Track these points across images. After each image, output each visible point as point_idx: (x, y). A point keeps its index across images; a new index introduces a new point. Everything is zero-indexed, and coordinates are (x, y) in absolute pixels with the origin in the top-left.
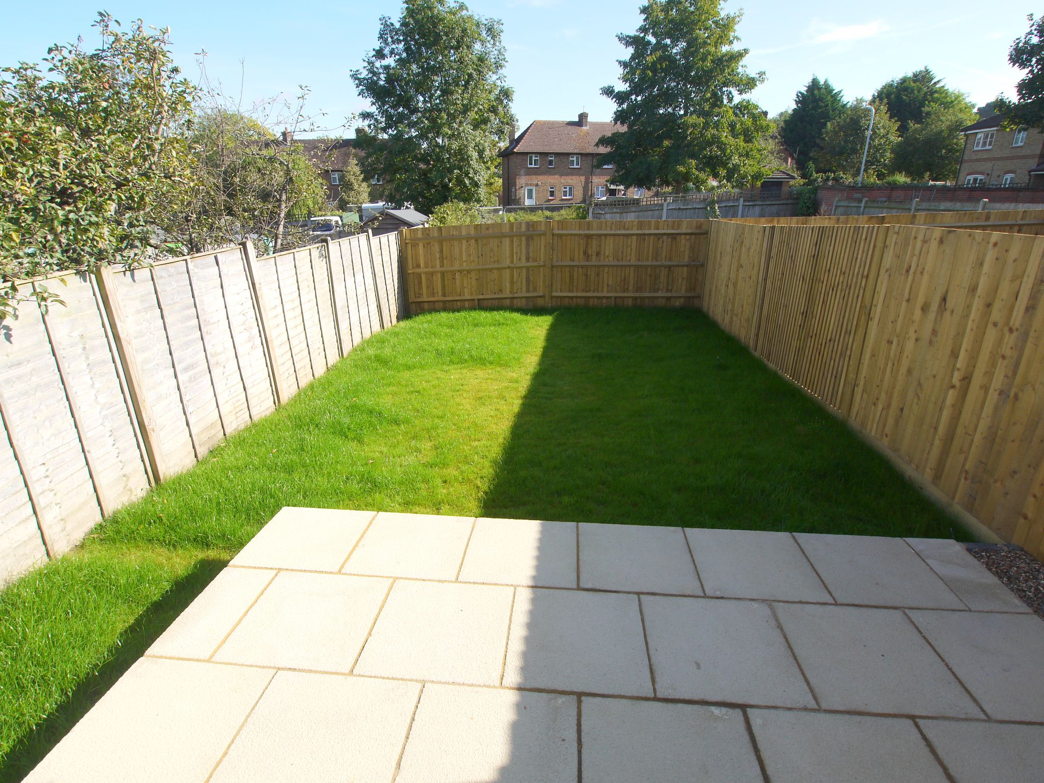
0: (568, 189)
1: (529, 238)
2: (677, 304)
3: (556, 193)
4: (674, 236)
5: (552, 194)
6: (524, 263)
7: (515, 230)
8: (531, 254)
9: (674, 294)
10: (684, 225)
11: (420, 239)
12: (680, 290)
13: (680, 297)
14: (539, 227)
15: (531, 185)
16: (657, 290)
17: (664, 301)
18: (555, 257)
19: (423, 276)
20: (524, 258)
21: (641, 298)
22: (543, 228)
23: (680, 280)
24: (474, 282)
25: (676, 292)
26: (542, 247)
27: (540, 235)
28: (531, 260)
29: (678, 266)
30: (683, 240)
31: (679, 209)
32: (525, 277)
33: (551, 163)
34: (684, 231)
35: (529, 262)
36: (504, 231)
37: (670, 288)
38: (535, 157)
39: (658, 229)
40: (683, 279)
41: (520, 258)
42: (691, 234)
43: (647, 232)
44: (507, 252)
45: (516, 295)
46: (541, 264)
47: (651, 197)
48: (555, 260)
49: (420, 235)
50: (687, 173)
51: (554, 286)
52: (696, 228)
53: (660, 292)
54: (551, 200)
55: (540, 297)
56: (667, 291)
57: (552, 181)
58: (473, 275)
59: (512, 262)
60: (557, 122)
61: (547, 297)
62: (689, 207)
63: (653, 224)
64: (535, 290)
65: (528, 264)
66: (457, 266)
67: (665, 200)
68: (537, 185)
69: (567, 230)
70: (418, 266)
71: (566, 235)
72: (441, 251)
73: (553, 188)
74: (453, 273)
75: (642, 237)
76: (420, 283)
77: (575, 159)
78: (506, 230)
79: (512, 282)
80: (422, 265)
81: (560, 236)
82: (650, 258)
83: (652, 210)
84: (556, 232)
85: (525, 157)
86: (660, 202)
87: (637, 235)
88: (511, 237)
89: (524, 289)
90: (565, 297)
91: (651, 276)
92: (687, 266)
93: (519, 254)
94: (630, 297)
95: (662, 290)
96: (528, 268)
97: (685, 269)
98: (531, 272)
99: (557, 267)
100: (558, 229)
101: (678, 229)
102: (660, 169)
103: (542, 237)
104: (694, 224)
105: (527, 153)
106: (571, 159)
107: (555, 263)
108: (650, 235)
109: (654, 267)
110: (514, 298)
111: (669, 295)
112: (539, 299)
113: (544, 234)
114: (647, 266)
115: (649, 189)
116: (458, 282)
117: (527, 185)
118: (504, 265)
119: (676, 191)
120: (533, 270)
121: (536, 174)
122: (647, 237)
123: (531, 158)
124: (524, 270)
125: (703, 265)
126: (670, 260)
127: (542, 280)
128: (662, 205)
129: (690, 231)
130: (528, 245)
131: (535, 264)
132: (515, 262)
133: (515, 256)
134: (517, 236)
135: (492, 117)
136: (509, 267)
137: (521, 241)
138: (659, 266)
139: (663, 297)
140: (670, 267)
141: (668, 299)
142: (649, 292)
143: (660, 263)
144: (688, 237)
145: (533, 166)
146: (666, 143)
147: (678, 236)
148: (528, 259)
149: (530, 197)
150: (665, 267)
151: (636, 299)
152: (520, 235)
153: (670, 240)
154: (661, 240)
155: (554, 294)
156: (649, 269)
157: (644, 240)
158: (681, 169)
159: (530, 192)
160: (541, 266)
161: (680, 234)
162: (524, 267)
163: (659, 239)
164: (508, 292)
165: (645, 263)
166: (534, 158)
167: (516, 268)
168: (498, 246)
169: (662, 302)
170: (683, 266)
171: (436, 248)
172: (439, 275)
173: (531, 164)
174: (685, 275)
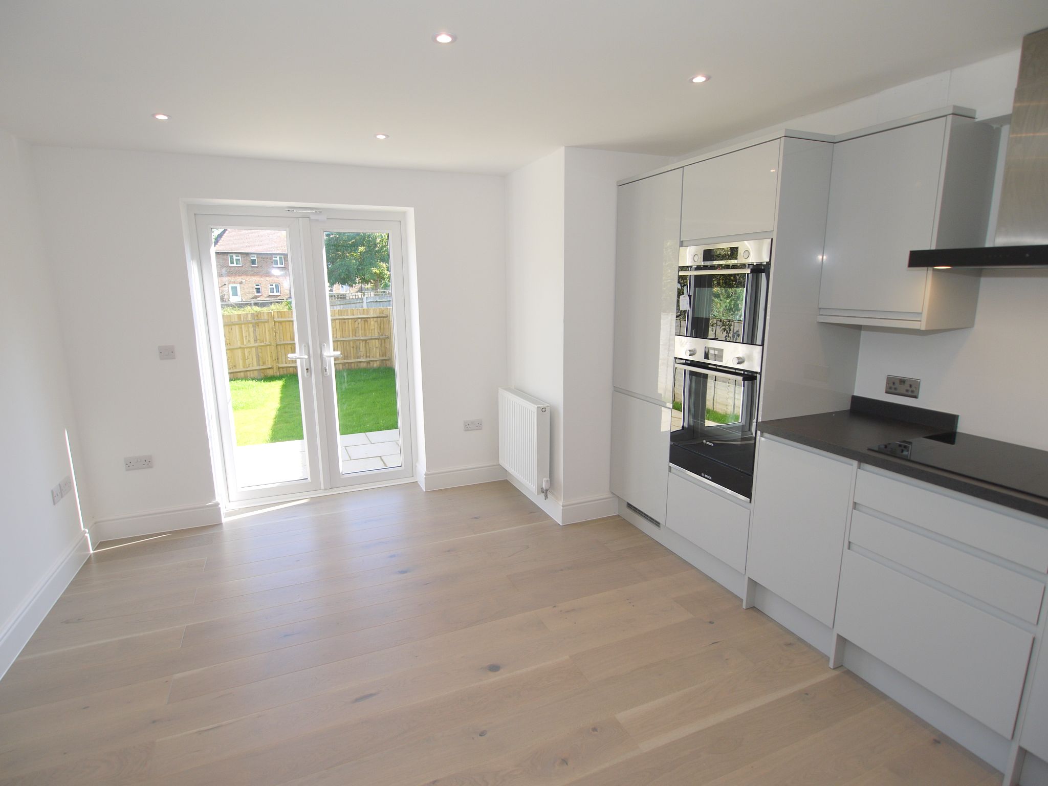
0: (274, 287)
1: (256, 325)
2: (375, 365)
4: (365, 320)
5: (258, 290)
6: (253, 344)
7: (242, 320)
8: (258, 337)
9: (372, 359)
10: (372, 312)
12: (376, 355)
13: (376, 361)
14: (262, 317)
16: (359, 357)
17: (365, 364)
18: (278, 337)
20: (252, 340)
21: (348, 363)
22: (266, 317)
23: (374, 349)
25: (373, 357)
26: (267, 330)
27: (264, 323)
28: (258, 341)
29: (372, 339)
30: (372, 322)
31: (376, 301)
32: (255, 354)
34: (372, 315)
35: (257, 343)
36: (233, 321)
37: (368, 355)
38: (236, 256)
39: (354, 315)
40: (376, 348)
41: (249, 341)
42: (377, 317)
43: (345, 317)
44: (238, 336)
45: (248, 369)
46: (268, 343)
47: (356, 292)
48: (278, 340)
50: (381, 273)
51: (280, 359)
52: (380, 313)
53: (362, 358)
54: (259, 296)
55: (269, 368)
56: (367, 357)
59: (243, 343)
61: (275, 368)
62: (384, 300)
63: (349, 312)
64: (264, 363)
65: (256, 345)
67: (364, 295)
69: (285, 318)
71: (285, 321)
73: (259, 285)
75: (343, 321)
77: (278, 259)
78: (235, 319)
79: (244, 359)
81: (280, 322)
82: (351, 335)
83: (354, 303)
84: (277, 319)
85: (225, 257)
86: (360, 297)
87: (339, 319)
88: (240, 325)
89: (255, 364)
90: (290, 367)
91: (353, 347)
92: (378, 339)
93: (248, 337)
94: (340, 363)
95: (363, 357)
96: (257, 348)
97: (377, 341)
98: (260, 350)
99: (280, 345)
100: (278, 318)
101: (367, 314)
102: (358, 270)
103: (266, 324)
104: (378, 311)
105: (228, 253)
106: (274, 259)
107: (279, 343)
108: (348, 319)
109: (355, 341)
110: (247, 371)
111: (368, 359)
112: (268, 370)
113: (268, 322)
114: (349, 341)
115: (351, 286)
117: (230, 282)
118: (236, 347)
119: (375, 288)
120: (261, 349)
122: (346, 321)
123: (232, 258)
124: (254, 349)
125: (388, 338)
126: (365, 336)
127: (269, 355)
128: (362, 299)
129: (376, 316)
130: (255, 331)
131: (262, 344)
132: (245, 344)
133: (244, 339)
134: (244, 324)
136: (240, 348)
137: (248, 327)
138: (357, 340)
139: (364, 362)
140: (366, 341)
141: (368, 362)
142: (354, 359)
143: (359, 338)
144: (375, 319)
146: (361, 249)
147: (368, 319)
148: (256, 341)
149: (235, 293)
150: (363, 340)
151: (345, 365)
152: (247, 323)
153: (363, 322)
154: (357, 323)
155: (281, 366)
156: (351, 343)
157: (345, 322)
158: (375, 270)
159: (234, 289)
160: (268, 345)
161: (369, 318)
162: (253, 347)
163: (355, 322)
164: (241, 367)
165: (347, 339)
166: (235, 258)
167: (247, 348)
168: (229, 332)
169: (363, 365)
170: (375, 339)
173: (232, 263)
174: (377, 346)
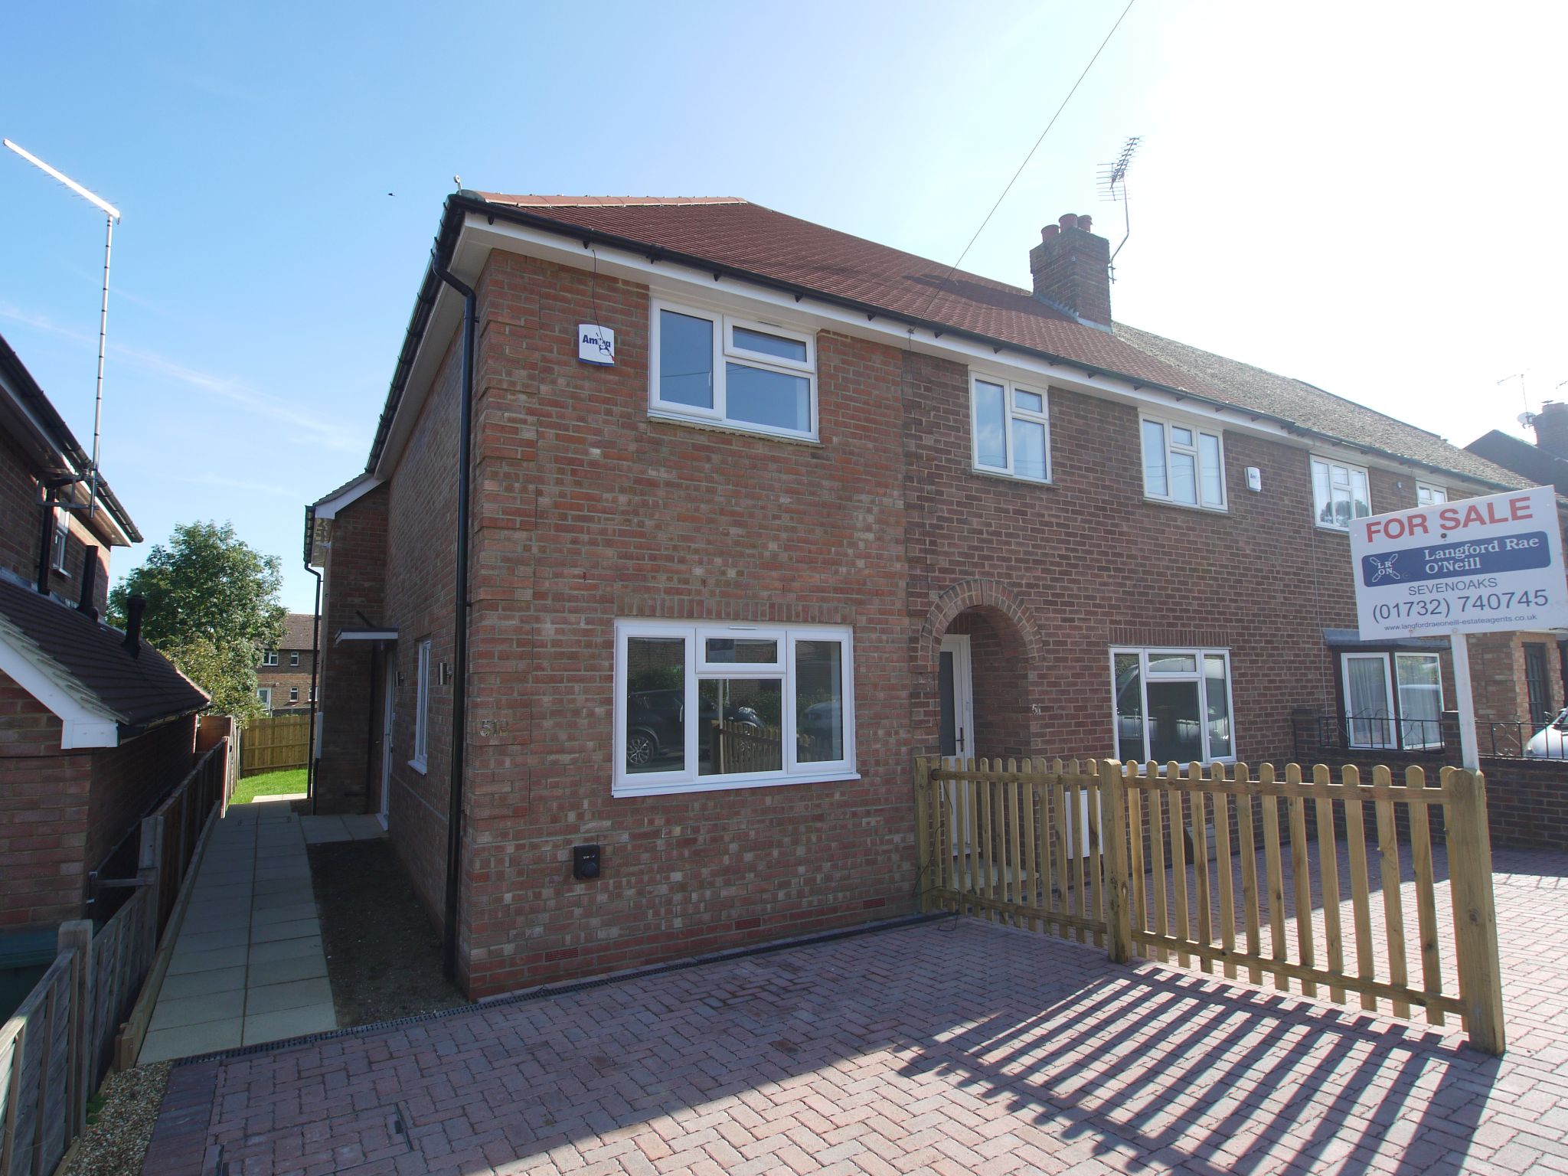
3: (300, 695)
11: (257, 727)
15: (265, 686)
19: (257, 752)
24: (297, 753)
33: (294, 660)
49: (257, 723)
57: (295, 681)
58: (297, 749)
60: (303, 616)
66: (284, 743)
68: (274, 686)
70: (253, 744)
72: (273, 733)
74: (282, 747)
76: (253, 756)
80: (257, 744)
116: (284, 754)
121: (273, 672)
135: (267, 631)
145: (269, 664)
171: (270, 731)
172: (270, 750)
